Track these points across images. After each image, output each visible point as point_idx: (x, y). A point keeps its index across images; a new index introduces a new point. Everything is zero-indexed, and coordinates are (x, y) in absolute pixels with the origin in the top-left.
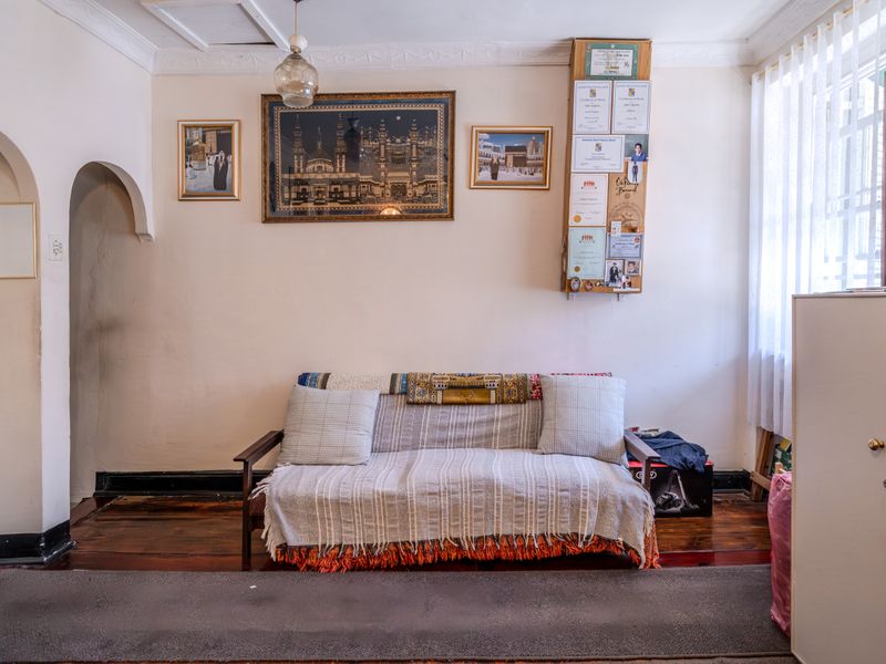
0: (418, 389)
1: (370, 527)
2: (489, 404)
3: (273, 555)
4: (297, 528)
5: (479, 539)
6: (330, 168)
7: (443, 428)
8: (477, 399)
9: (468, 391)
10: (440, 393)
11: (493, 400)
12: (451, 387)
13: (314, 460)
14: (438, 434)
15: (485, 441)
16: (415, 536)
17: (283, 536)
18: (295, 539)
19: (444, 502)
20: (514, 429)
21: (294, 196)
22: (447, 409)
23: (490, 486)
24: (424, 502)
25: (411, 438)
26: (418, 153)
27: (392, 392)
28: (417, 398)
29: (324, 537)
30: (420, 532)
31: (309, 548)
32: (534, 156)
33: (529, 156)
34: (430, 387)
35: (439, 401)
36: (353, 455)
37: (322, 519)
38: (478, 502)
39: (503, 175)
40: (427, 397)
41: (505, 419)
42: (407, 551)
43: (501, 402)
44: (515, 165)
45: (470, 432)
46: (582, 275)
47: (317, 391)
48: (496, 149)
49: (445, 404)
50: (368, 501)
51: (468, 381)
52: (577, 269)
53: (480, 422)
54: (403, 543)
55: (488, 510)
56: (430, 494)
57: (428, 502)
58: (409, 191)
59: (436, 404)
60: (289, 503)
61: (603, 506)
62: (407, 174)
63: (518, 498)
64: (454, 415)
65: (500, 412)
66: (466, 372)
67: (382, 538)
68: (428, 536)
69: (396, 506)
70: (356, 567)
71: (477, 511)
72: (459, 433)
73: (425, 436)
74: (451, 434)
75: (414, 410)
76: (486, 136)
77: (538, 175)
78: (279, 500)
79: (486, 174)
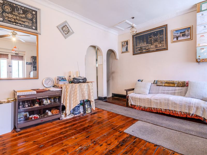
0: (159, 83)
1: (145, 104)
2: (175, 86)
3: (130, 105)
4: (133, 102)
5: (165, 110)
6: (143, 44)
7: (164, 90)
8: (172, 85)
9: (170, 84)
10: (164, 84)
11: (176, 86)
12: (166, 83)
13: (138, 93)
14: (163, 92)
15: (174, 94)
16: (153, 107)
17: (131, 103)
18: (133, 104)
19: (158, 101)
20: (181, 92)
21: (138, 50)
22: (165, 87)
24: (154, 101)
25: (157, 92)
26: (160, 38)
27: (154, 83)
28: (159, 84)
29: (137, 104)
30: (154, 106)
31: (135, 105)
32: (188, 33)
33: (186, 33)
34: (162, 82)
35: (163, 85)
36: (145, 93)
37: (137, 101)
38: (165, 102)
39: (179, 39)
40: (161, 85)
41: (178, 90)
42: (152, 109)
43: (178, 86)
44: (182, 36)
45: (170, 92)
46: (201, 58)
47: (141, 82)
48: (177, 34)
49: (164, 86)
50: (144, 99)
51: (171, 82)
52: (199, 57)
53: (173, 90)
54: (151, 108)
55: (168, 104)
56: (156, 99)
57: (155, 101)
58: (158, 46)
59: (163, 86)
60: (132, 98)
62: (158, 43)
64: (167, 88)
65: (178, 88)
66: (171, 80)
67: (147, 106)
68: (155, 107)
69: (150, 101)
71: (165, 104)
72: (167, 92)
73: (160, 92)
74: (166, 92)
75: (158, 87)
76: (175, 31)
77: (189, 37)
78: (131, 97)
79: (175, 39)
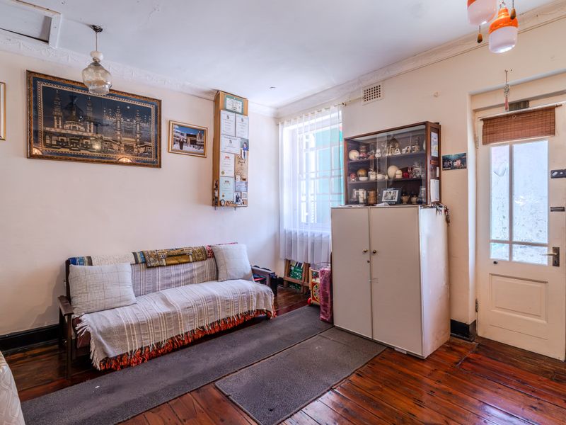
0: (151, 259)
1: (158, 333)
2: (190, 262)
3: (99, 367)
4: (113, 346)
5: (213, 324)
6: (82, 128)
7: (169, 278)
8: (184, 261)
9: (177, 257)
10: (164, 260)
11: (191, 260)
12: (169, 256)
14: (166, 281)
15: (190, 281)
16: (182, 331)
17: (105, 353)
18: (112, 353)
19: (195, 310)
20: (203, 273)
21: (54, 143)
22: (169, 268)
23: (214, 298)
24: (185, 313)
25: (151, 286)
26: (140, 129)
27: (137, 263)
28: (153, 264)
29: (131, 346)
30: (186, 328)
31: (121, 356)
32: (199, 141)
33: (197, 140)
34: (157, 257)
35: (165, 264)
36: (127, 300)
37: (130, 336)
38: (210, 307)
39: (186, 148)
40: (158, 263)
41: (198, 268)
42: (179, 340)
43: (195, 261)
44: (191, 144)
45: (183, 278)
46: (226, 199)
48: (182, 134)
49: (168, 265)
50: (156, 320)
51: (176, 252)
52: (223, 196)
53: (187, 272)
54: (176, 336)
55: (215, 310)
56: (188, 308)
57: (188, 312)
58: (135, 150)
59: (163, 266)
60: (108, 333)
61: (258, 297)
62: (134, 140)
63: (227, 301)
64: (173, 270)
65: (195, 265)
66: (174, 248)
67: (164, 337)
68: (189, 329)
69: (171, 318)
70: (151, 358)
71: (210, 311)
72: (177, 279)
73: (159, 283)
74: (173, 280)
75: (151, 271)
76: (178, 127)
77: (202, 150)
78: (100, 333)
79: (177, 146)
